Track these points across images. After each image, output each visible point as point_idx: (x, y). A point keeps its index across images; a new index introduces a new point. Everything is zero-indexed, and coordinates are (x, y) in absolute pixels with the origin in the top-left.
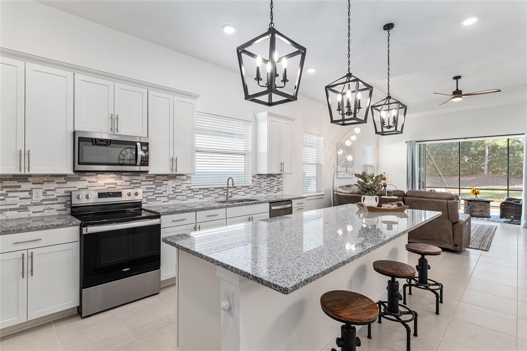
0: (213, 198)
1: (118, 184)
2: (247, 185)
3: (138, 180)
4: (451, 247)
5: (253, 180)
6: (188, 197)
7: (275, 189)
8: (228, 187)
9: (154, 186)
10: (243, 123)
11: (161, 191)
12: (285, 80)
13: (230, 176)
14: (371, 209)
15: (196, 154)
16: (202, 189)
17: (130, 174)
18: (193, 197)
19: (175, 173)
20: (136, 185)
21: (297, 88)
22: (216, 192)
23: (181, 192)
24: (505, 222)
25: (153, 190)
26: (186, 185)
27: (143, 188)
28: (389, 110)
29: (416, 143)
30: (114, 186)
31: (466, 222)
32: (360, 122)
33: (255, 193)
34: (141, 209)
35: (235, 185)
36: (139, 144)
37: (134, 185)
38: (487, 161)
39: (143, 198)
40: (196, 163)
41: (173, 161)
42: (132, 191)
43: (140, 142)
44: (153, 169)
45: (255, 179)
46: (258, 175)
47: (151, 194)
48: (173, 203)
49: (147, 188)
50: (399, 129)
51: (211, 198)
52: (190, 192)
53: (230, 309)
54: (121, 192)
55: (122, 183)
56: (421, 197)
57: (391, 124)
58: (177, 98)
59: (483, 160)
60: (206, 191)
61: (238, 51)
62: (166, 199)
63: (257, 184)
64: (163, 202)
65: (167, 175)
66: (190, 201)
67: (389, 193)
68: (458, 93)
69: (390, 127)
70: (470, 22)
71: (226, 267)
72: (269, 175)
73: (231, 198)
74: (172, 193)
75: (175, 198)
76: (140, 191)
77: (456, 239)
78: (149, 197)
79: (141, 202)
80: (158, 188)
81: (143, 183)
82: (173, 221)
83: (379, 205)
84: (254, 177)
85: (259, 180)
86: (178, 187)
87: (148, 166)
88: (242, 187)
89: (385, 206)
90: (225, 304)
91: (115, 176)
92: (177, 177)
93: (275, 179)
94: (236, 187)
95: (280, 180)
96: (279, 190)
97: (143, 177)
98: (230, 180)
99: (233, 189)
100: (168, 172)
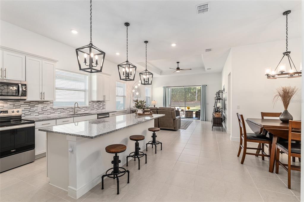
0: (66, 113)
1: (5, 106)
2: (86, 106)
3: (19, 104)
4: (173, 129)
5: (89, 104)
6: (51, 113)
7: (101, 108)
8: (75, 107)
9: (30, 107)
10: (84, 76)
11: (34, 110)
12: (97, 64)
13: (76, 102)
14: (140, 114)
15: (56, 91)
16: (60, 109)
17: (13, 101)
18: (54, 113)
19: (43, 100)
20: (17, 107)
21: (102, 67)
22: (68, 110)
23: (47, 110)
24: (197, 119)
25: (29, 109)
26: (50, 107)
27: (22, 108)
28: (146, 75)
29: (167, 88)
30: (2, 107)
31: (178, 119)
32: (131, 80)
33: (90, 110)
34: (21, 120)
35: (79, 107)
36: (20, 85)
37: (16, 107)
38: (197, 96)
39: (23, 114)
40: (56, 95)
41: (42, 94)
42: (15, 110)
43: (21, 84)
44: (29, 98)
45: (90, 104)
46: (92, 101)
47: (28, 111)
48: (42, 116)
49: (25, 109)
50: (150, 83)
51: (65, 113)
52: (52, 110)
53: (72, 151)
54: (8, 111)
55: (8, 106)
56: (163, 110)
57: (147, 81)
58: (44, 62)
59: (195, 95)
60: (62, 109)
61: (76, 51)
62: (37, 114)
63: (91, 106)
64: (35, 116)
65: (38, 101)
66: (52, 115)
67: (147, 108)
68: (178, 69)
69: (147, 82)
70: (174, 45)
71: (70, 135)
72: (98, 101)
73: (76, 113)
74: (41, 111)
75: (43, 114)
76: (20, 110)
77: (175, 125)
78: (26, 113)
79: (21, 116)
80: (32, 108)
81: (22, 106)
82: (43, 125)
83: (144, 113)
84: (90, 102)
85: (92, 104)
86: (44, 108)
87: (26, 96)
88: (83, 107)
89: (146, 113)
90: (70, 149)
91: (3, 102)
92: (44, 102)
93: (101, 103)
94: (80, 107)
95: (104, 104)
96: (103, 108)
97: (22, 102)
98: (76, 104)
99: (78, 108)
100: (39, 100)
